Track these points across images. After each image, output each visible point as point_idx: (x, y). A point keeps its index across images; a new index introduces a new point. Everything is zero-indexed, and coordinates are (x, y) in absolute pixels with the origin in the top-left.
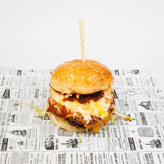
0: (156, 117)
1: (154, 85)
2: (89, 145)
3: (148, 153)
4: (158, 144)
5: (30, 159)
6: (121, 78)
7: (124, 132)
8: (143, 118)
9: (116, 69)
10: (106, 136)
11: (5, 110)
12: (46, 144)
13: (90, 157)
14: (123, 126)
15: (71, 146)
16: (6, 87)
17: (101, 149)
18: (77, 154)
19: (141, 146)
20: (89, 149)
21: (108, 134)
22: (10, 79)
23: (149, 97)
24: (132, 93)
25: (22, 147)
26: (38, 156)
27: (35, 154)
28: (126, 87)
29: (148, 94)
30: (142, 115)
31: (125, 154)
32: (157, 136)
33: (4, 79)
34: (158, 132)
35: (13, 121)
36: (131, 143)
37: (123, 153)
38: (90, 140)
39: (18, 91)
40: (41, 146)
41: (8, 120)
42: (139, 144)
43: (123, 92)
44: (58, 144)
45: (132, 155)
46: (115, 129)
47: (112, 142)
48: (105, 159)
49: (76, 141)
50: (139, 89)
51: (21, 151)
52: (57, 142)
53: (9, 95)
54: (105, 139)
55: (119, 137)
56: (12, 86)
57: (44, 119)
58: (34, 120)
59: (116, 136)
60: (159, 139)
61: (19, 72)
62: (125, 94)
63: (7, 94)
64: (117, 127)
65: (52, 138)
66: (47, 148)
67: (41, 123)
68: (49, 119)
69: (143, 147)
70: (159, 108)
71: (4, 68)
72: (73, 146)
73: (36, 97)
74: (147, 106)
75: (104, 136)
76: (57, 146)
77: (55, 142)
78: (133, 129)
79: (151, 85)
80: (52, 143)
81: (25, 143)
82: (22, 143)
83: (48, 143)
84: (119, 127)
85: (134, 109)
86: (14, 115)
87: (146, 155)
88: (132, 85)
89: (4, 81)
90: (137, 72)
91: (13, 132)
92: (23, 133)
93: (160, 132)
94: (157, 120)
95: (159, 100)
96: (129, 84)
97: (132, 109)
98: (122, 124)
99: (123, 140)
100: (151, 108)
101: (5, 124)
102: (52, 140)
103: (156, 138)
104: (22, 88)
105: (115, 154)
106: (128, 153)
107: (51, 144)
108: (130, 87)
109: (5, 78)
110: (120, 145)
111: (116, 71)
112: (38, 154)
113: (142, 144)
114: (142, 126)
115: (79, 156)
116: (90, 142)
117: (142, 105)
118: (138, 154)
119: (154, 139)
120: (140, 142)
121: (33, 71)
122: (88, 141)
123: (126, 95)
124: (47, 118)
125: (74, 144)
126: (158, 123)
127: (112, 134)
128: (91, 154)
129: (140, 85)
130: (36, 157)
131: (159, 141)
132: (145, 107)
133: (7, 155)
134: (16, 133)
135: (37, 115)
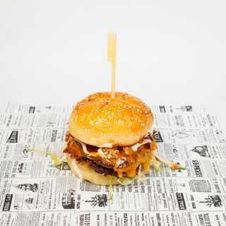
0: (214, 166)
1: (212, 125)
2: (123, 203)
3: (203, 213)
4: (217, 201)
5: (41, 221)
6: (168, 116)
7: (171, 185)
8: (197, 168)
9: (162, 105)
10: (146, 191)
11: (11, 157)
12: (64, 201)
13: (123, 219)
14: (169, 178)
15: (98, 204)
16: (13, 127)
17: (139, 208)
18: (105, 215)
19: (193, 204)
20: (123, 208)
21: (149, 188)
22: (19, 118)
23: (206, 140)
24: (182, 135)
25: (31, 205)
26: (52, 218)
27: (48, 214)
28: (175, 128)
29: (205, 137)
30: (196, 163)
31: (172, 214)
32: (216, 190)
33: (10, 117)
34: (217, 186)
35: (20, 172)
36: (180, 200)
37: (169, 213)
38: (124, 196)
39: (29, 133)
40: (57, 203)
41: (14, 170)
42: (191, 202)
43: (171, 134)
44: (81, 201)
45: (181, 216)
46: (158, 181)
47: (153, 199)
48: (144, 222)
49: (105, 198)
50: (192, 130)
51: (30, 211)
52: (79, 198)
53: (16, 139)
54: (145, 195)
55: (163, 192)
56: (21, 127)
57: (63, 169)
58: (49, 170)
59: (160, 191)
60: (219, 194)
61: (32, 109)
62: (173, 136)
63: (14, 137)
64: (161, 179)
65: (72, 194)
66: (66, 207)
67: (58, 174)
68: (69, 169)
69: (196, 205)
70: (218, 155)
71: (12, 104)
72: (101, 204)
73: (53, 140)
74: (203, 152)
75: (143, 191)
76: (79, 204)
77: (76, 199)
78: (182, 182)
79: (208, 125)
80: (72, 200)
81: (35, 201)
82: (31, 201)
83: (66, 200)
84: (163, 179)
85: (185, 156)
86: (22, 164)
87: (200, 216)
88: (183, 125)
89: (12, 120)
90: (189, 109)
91: (20, 187)
92: (34, 187)
93: (220, 186)
94: (216, 171)
95: (219, 145)
96: (178, 124)
97: (182, 156)
98: (168, 176)
99: (169, 196)
100: (207, 155)
101: (10, 176)
102: (72, 196)
103: (214, 193)
104: (34, 129)
105: (158, 215)
106: (175, 213)
107: (70, 201)
108: (180, 128)
109: (13, 117)
110: (165, 203)
111: (161, 107)
112: (53, 215)
113: (195, 201)
114: (195, 177)
115: (108, 218)
116: (124, 200)
117: (195, 150)
118: (189, 215)
119: (211, 194)
120: (192, 199)
121: (50, 108)
122: (122, 198)
123: (175, 137)
124: (67, 168)
125: (102, 201)
126: (217, 173)
127: (154, 189)
128: (125, 215)
129: (194, 125)
130: (50, 219)
131: (218, 198)
132: (199, 153)
133: (10, 217)
134: (24, 187)
135: (53, 164)
